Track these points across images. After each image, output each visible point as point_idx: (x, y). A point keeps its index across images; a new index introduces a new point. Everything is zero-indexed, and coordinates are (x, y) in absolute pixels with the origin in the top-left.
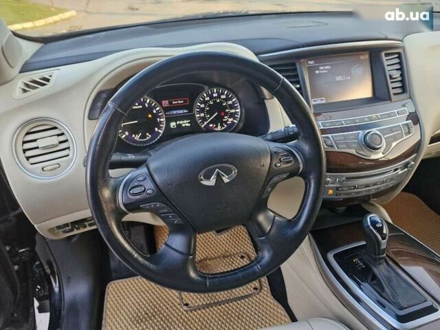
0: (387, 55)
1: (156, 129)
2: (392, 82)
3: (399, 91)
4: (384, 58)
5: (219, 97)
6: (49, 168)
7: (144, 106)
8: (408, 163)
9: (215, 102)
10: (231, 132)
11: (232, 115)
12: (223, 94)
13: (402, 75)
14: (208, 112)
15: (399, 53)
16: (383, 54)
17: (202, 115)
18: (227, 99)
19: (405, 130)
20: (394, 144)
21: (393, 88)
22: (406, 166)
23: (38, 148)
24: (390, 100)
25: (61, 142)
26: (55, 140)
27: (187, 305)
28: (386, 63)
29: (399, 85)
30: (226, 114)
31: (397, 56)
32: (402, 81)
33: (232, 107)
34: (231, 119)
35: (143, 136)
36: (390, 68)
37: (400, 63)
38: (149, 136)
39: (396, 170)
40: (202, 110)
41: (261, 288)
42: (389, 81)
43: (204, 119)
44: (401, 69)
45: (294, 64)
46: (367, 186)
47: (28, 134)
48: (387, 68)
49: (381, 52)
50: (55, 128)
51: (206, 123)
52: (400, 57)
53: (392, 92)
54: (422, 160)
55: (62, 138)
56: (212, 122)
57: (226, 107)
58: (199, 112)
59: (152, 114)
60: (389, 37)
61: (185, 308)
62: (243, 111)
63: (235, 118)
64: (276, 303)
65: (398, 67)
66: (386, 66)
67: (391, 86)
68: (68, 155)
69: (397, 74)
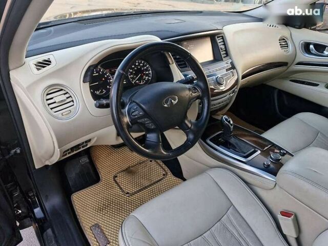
0: (218, 37)
1: (108, 87)
3: (225, 55)
4: (217, 39)
5: (139, 65)
6: (66, 113)
7: (99, 73)
8: (234, 90)
9: (137, 68)
10: (149, 84)
11: (147, 75)
12: (141, 63)
13: (225, 47)
14: (135, 74)
15: (222, 36)
16: (216, 37)
17: (132, 76)
18: (144, 66)
19: (231, 74)
20: (228, 81)
21: (223, 54)
22: (233, 92)
23: (55, 102)
24: (222, 60)
25: (67, 98)
26: (64, 97)
27: (128, 193)
28: (218, 42)
29: (225, 52)
30: (144, 74)
31: (221, 38)
32: (226, 50)
33: (147, 70)
34: (147, 77)
35: (102, 92)
37: (224, 41)
38: (104, 91)
39: (230, 94)
40: (131, 73)
41: (167, 174)
42: (221, 51)
43: (133, 78)
44: (224, 44)
46: (219, 103)
47: (47, 95)
48: (219, 44)
50: (62, 90)
51: (134, 81)
52: (223, 38)
53: (223, 56)
54: (239, 89)
55: (67, 95)
56: (137, 80)
57: (143, 71)
58: (130, 75)
59: (105, 78)
60: (219, 28)
61: (127, 195)
62: (153, 72)
63: (149, 77)
64: (177, 179)
65: (223, 43)
68: (73, 105)
69: (223, 47)
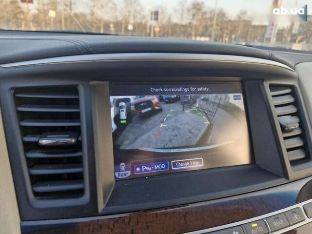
0: (273, 87)
2: (285, 138)
3: (299, 155)
4: (270, 93)
13: (302, 125)
15: (292, 87)
16: (267, 84)
21: (288, 150)
24: (286, 176)
28: (273, 102)
29: (297, 143)
31: (288, 91)
32: (304, 136)
36: (280, 111)
37: (296, 103)
42: (281, 135)
44: (298, 114)
45: (74, 90)
48: (276, 112)
49: (263, 80)
52: (293, 93)
53: (288, 157)
66: (273, 108)
67: (285, 145)
69: (292, 123)
